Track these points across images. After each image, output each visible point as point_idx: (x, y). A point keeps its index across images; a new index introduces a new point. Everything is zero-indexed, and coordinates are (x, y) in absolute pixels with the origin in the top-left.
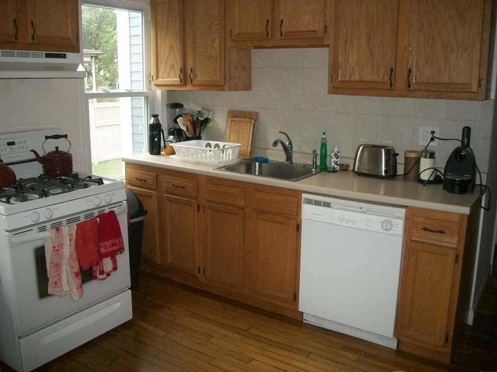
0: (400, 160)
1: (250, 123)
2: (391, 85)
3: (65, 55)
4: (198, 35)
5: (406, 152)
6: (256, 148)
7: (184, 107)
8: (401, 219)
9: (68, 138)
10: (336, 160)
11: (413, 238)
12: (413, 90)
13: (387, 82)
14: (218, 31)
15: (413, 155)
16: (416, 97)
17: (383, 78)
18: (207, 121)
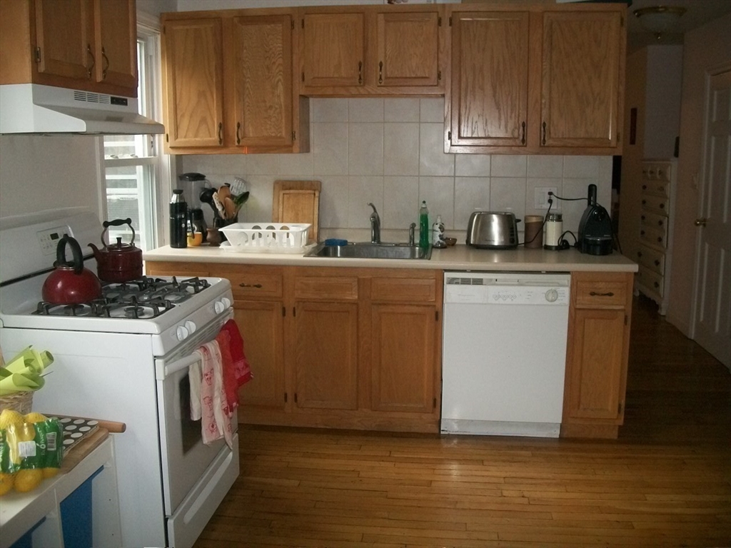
0: (521, 227)
1: (313, 196)
2: (523, 141)
3: (126, 100)
4: (249, 78)
5: (526, 218)
6: (324, 228)
7: (206, 178)
8: (567, 286)
9: (131, 225)
10: (441, 233)
11: (578, 306)
12: (548, 147)
13: (518, 138)
14: (281, 73)
15: (534, 220)
16: (550, 154)
17: (512, 133)
18: (245, 196)
